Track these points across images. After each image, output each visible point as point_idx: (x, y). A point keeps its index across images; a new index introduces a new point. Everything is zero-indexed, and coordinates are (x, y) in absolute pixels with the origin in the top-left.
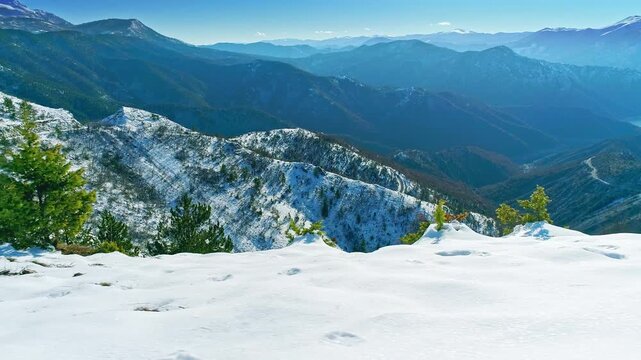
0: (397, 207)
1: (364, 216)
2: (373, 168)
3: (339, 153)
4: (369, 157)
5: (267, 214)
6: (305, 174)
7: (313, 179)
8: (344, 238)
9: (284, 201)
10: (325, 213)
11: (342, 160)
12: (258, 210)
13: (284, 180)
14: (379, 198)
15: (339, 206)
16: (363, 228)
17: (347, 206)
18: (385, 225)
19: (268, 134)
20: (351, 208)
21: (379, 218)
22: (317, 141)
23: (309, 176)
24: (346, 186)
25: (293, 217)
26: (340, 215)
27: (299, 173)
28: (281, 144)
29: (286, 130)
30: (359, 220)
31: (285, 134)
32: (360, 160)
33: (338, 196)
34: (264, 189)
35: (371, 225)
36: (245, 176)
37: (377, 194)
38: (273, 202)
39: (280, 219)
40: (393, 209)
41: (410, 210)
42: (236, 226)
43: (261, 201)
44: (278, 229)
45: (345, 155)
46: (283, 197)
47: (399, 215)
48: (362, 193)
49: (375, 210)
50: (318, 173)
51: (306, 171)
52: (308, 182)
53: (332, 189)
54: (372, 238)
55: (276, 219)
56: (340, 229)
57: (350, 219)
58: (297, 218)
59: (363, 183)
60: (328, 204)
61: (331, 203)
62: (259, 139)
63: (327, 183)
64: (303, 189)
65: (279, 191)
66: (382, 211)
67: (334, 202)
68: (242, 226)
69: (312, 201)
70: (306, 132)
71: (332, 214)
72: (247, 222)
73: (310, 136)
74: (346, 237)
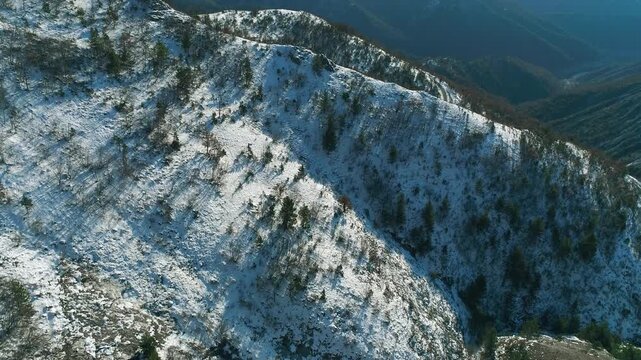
0: (458, 132)
1: (403, 149)
2: (406, 72)
3: (359, 48)
4: (400, 57)
5: (193, 147)
6: (294, 66)
7: (311, 78)
8: (364, 193)
9: (246, 118)
10: (329, 142)
11: (364, 58)
12: (171, 139)
13: (249, 77)
14: (428, 115)
15: (358, 128)
16: (401, 171)
17: (373, 129)
18: (438, 166)
19: (254, 14)
20: (379, 133)
21: (428, 152)
22: (327, 30)
23: (301, 70)
24: (371, 93)
25: (258, 152)
26: (359, 146)
27: (283, 63)
28: (274, 29)
29: (284, 11)
30: (393, 156)
31: (281, 17)
32: (388, 60)
33: (356, 110)
34: (201, 93)
35: (414, 165)
36: (157, 65)
37: (425, 109)
38: (215, 121)
39: (226, 161)
40: (451, 136)
41: (479, 137)
42: (92, 184)
43: (186, 118)
44: (214, 185)
45: (367, 51)
46: (243, 110)
47: (462, 147)
48: (399, 106)
49: (421, 138)
50: (322, 66)
51: (297, 62)
52: (300, 82)
53: (345, 96)
54: (416, 191)
55: (214, 160)
56: (356, 175)
57: (377, 154)
58: (268, 156)
59: (400, 89)
60: (337, 124)
61: (342, 123)
62: (239, 20)
63: (336, 84)
64: (288, 94)
65: (238, 96)
66: (434, 139)
67: (348, 120)
68: (110, 181)
69: (306, 119)
70: (313, 17)
71: (344, 146)
72: (129, 171)
73: (318, 21)
74: (369, 189)
